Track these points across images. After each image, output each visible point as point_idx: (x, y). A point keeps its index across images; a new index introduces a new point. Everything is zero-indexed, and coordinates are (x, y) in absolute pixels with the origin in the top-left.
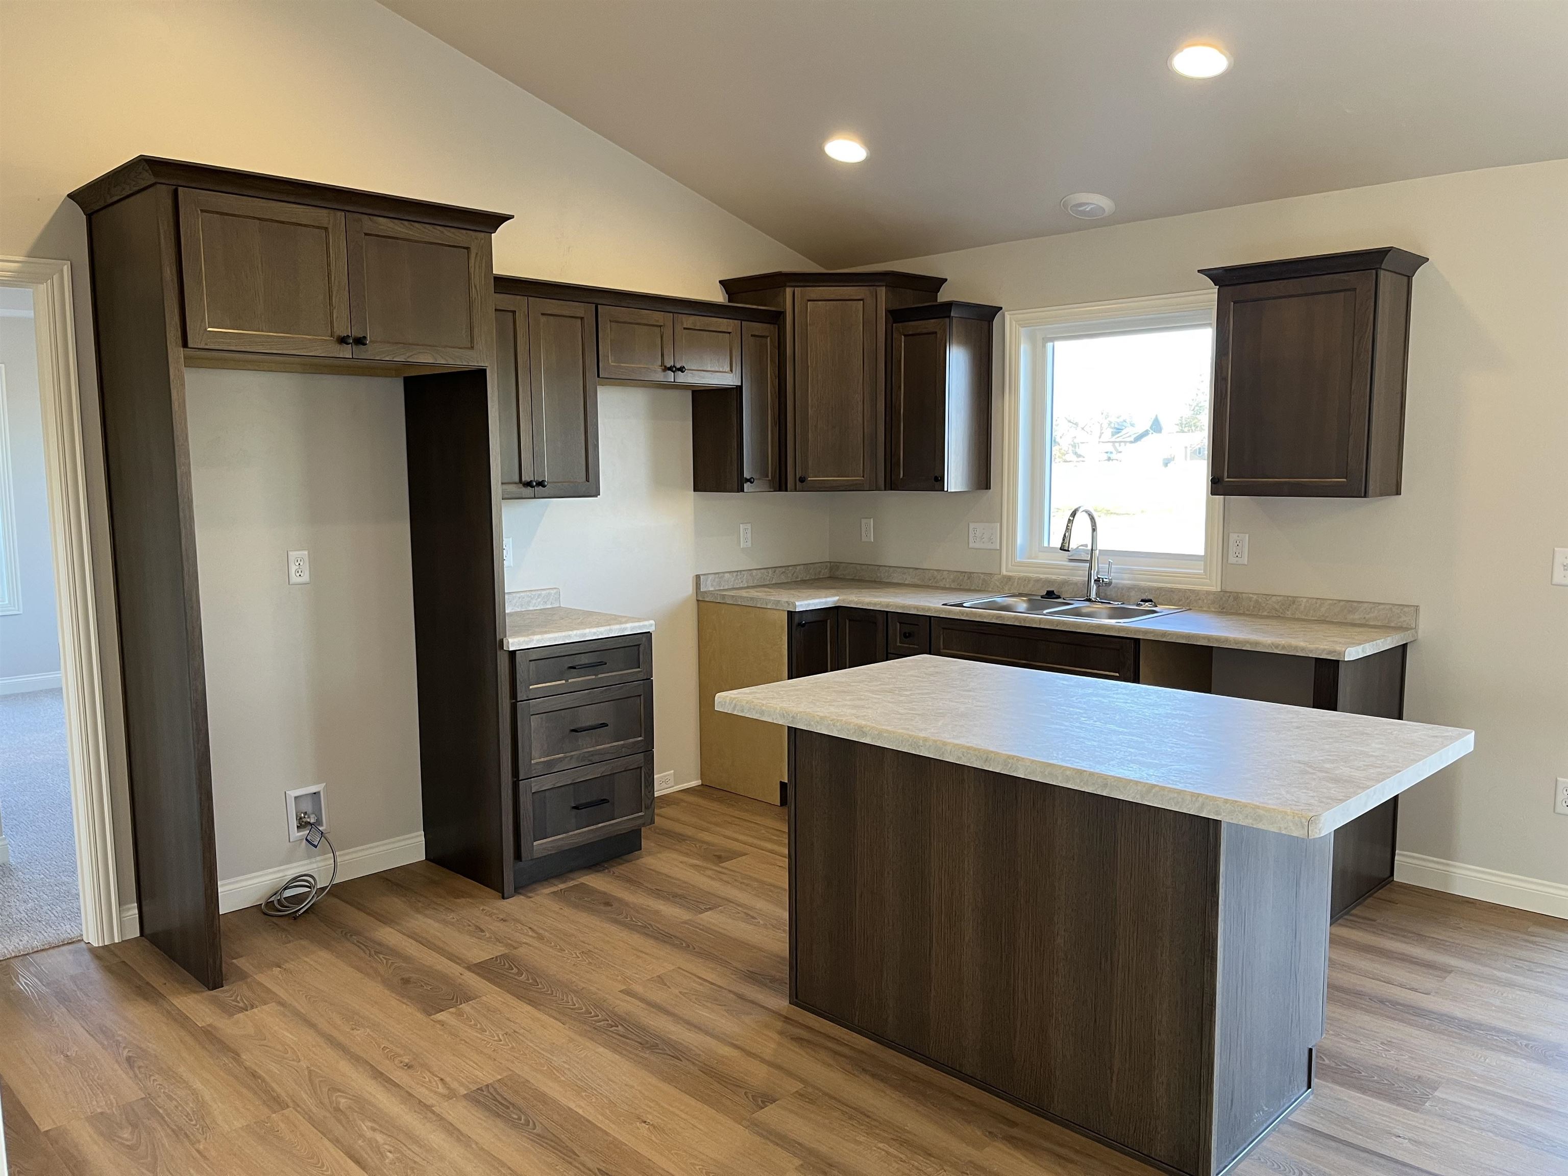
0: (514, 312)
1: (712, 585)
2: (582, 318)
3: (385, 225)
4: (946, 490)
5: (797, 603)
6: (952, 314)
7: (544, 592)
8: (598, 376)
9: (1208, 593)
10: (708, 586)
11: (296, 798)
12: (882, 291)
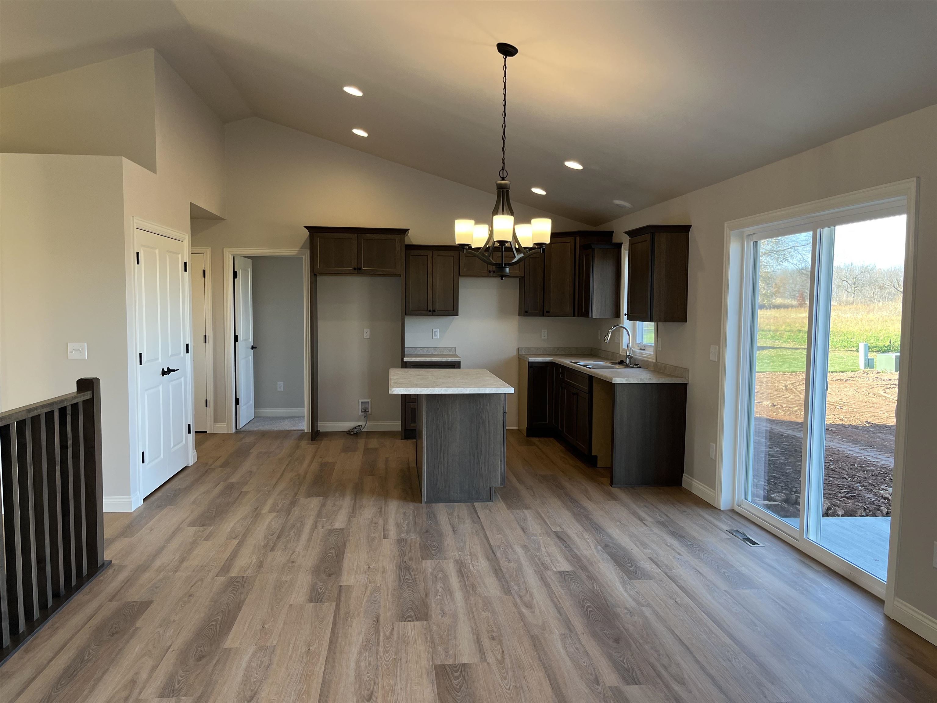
0: (427, 256)
1: (524, 352)
2: (454, 256)
3: (369, 236)
4: (590, 317)
5: (529, 358)
6: (593, 247)
7: (449, 348)
8: (459, 275)
9: (653, 362)
10: (523, 352)
11: (362, 402)
12: (578, 239)
